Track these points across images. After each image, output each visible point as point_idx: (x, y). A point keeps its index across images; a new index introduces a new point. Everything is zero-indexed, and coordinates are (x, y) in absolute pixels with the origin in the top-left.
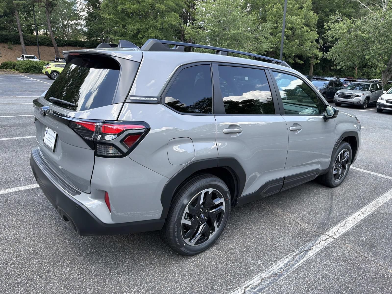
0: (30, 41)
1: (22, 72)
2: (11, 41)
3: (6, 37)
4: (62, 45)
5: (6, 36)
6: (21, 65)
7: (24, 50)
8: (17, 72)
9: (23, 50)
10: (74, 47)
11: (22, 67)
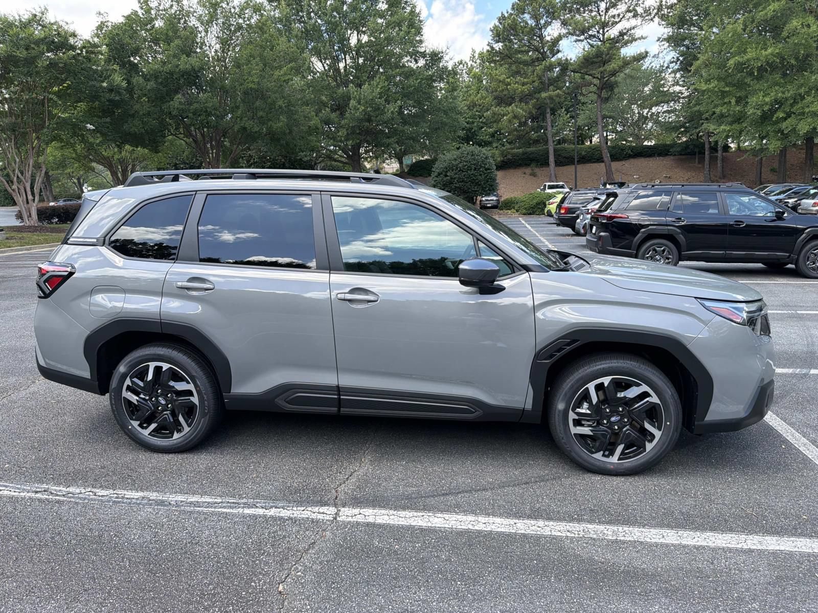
0: (567, 158)
1: (524, 214)
2: (537, 161)
3: (531, 156)
4: (624, 157)
5: (530, 154)
6: (524, 201)
7: (553, 175)
8: (517, 214)
9: (551, 174)
10: (648, 159)
11: (525, 205)
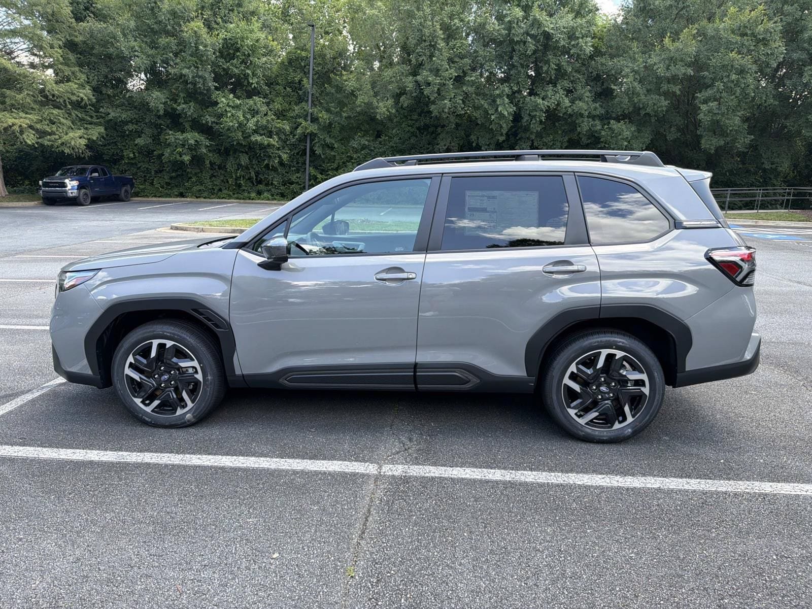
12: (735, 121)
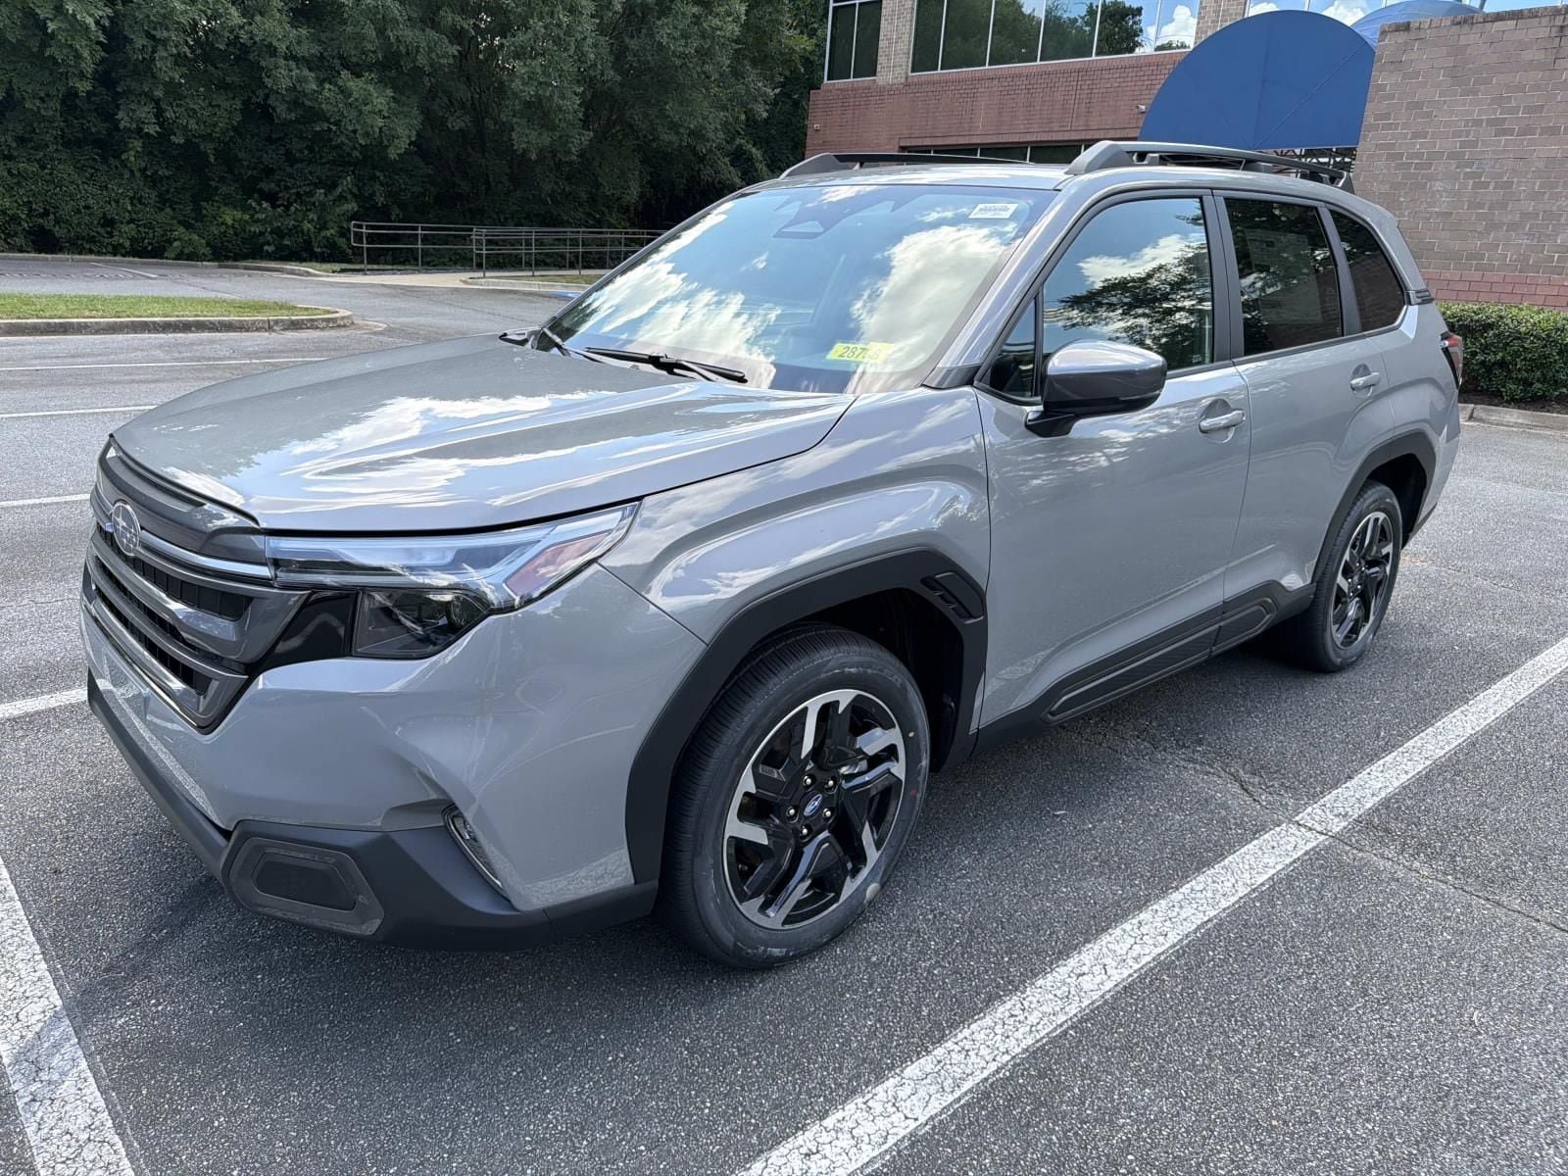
12: (570, 103)
